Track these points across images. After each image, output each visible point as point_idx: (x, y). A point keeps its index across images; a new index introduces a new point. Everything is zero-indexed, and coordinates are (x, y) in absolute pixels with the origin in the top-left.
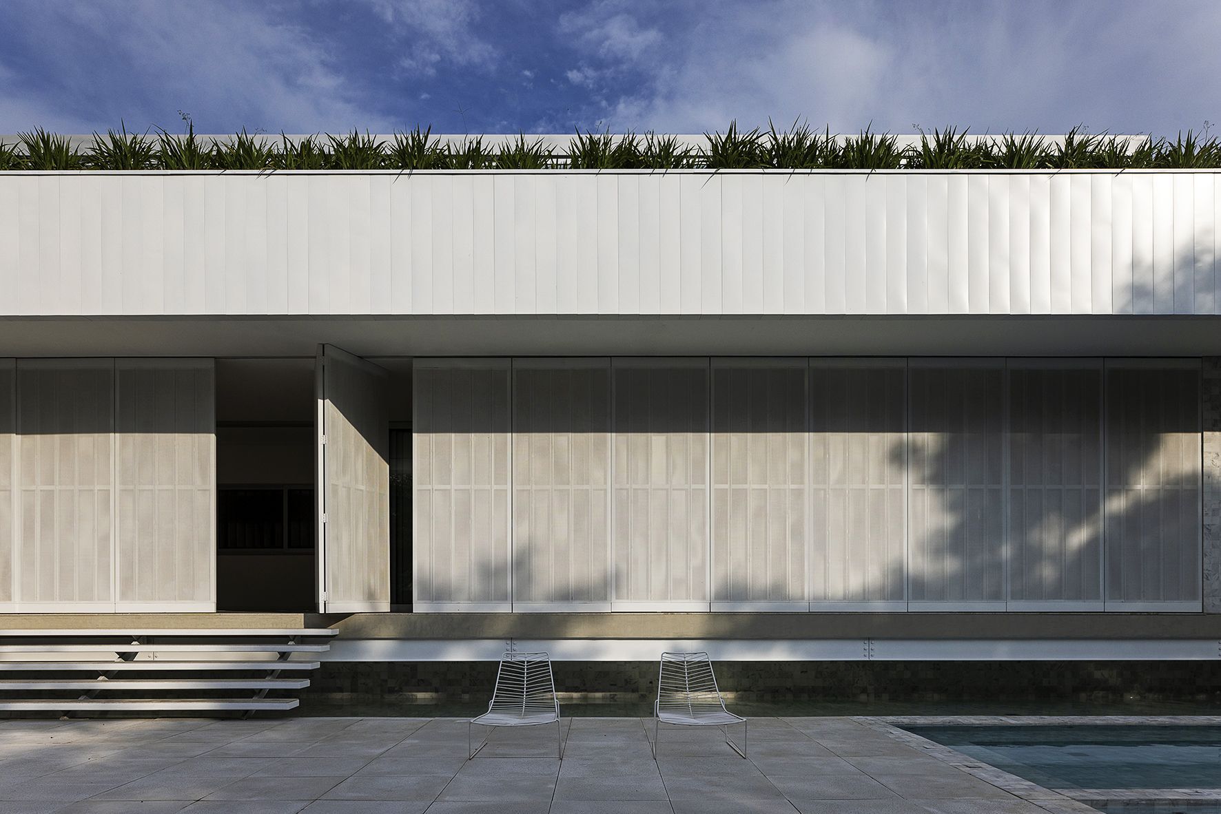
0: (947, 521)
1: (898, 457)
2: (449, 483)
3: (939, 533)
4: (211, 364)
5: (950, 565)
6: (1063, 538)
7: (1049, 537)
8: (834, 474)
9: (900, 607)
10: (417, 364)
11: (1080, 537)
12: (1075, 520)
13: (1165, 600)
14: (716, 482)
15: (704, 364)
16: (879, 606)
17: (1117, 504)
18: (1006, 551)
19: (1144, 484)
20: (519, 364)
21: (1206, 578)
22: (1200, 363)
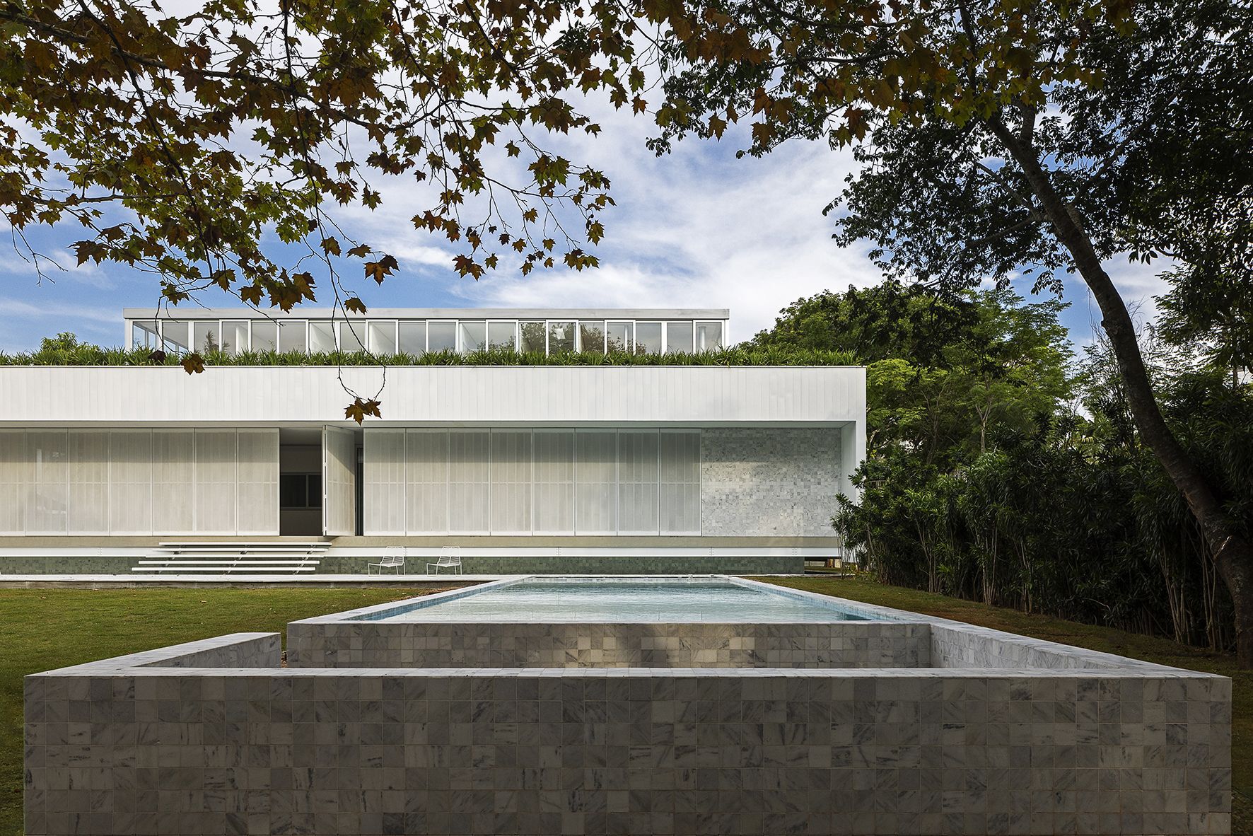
1: (572, 473)
2: (379, 481)
4: (278, 430)
6: (644, 506)
8: (543, 477)
9: (571, 534)
10: (365, 431)
11: (649, 506)
12: (647, 499)
13: (686, 530)
14: (493, 481)
16: (563, 534)
17: (665, 493)
18: (618, 512)
19: (677, 483)
21: (703, 521)
22: (700, 431)
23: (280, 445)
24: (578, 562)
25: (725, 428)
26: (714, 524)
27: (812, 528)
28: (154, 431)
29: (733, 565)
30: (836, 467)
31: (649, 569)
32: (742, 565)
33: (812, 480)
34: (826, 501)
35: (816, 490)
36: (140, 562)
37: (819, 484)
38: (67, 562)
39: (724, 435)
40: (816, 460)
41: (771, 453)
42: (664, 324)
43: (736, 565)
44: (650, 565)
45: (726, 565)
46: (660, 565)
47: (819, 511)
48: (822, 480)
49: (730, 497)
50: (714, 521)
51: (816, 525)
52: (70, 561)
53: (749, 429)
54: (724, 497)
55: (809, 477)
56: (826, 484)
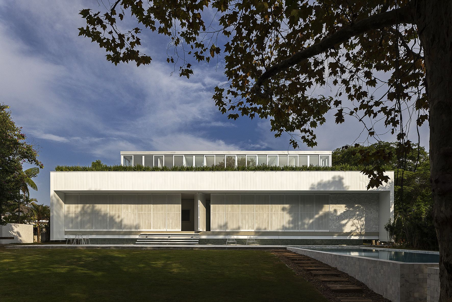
0: (291, 219)
1: (283, 209)
2: (216, 212)
3: (289, 221)
4: (181, 194)
5: (291, 225)
6: (309, 221)
7: (306, 221)
8: (273, 211)
9: (283, 231)
10: (211, 194)
11: (311, 221)
12: (310, 219)
13: (324, 230)
14: (256, 212)
15: (254, 194)
16: (280, 231)
17: (317, 216)
18: (300, 223)
19: (321, 213)
20: (226, 194)
21: (330, 226)
22: (329, 194)
23: (181, 199)
24: (283, 241)
25: (338, 193)
26: (334, 228)
27: (369, 229)
28: (138, 194)
29: (338, 242)
30: (378, 207)
31: (308, 243)
32: (341, 242)
33: (369, 212)
34: (374, 219)
35: (370, 216)
36: (137, 240)
37: (371, 213)
38: (105, 240)
39: (337, 196)
40: (370, 204)
41: (354, 202)
42: (309, 156)
43: (339, 242)
44: (308, 242)
45: (335, 242)
46: (312, 242)
47: (371, 223)
48: (373, 212)
49: (340, 218)
50: (334, 226)
51: (370, 228)
52: (106, 240)
53: (346, 193)
54: (337, 218)
55: (368, 211)
56: (374, 213)
